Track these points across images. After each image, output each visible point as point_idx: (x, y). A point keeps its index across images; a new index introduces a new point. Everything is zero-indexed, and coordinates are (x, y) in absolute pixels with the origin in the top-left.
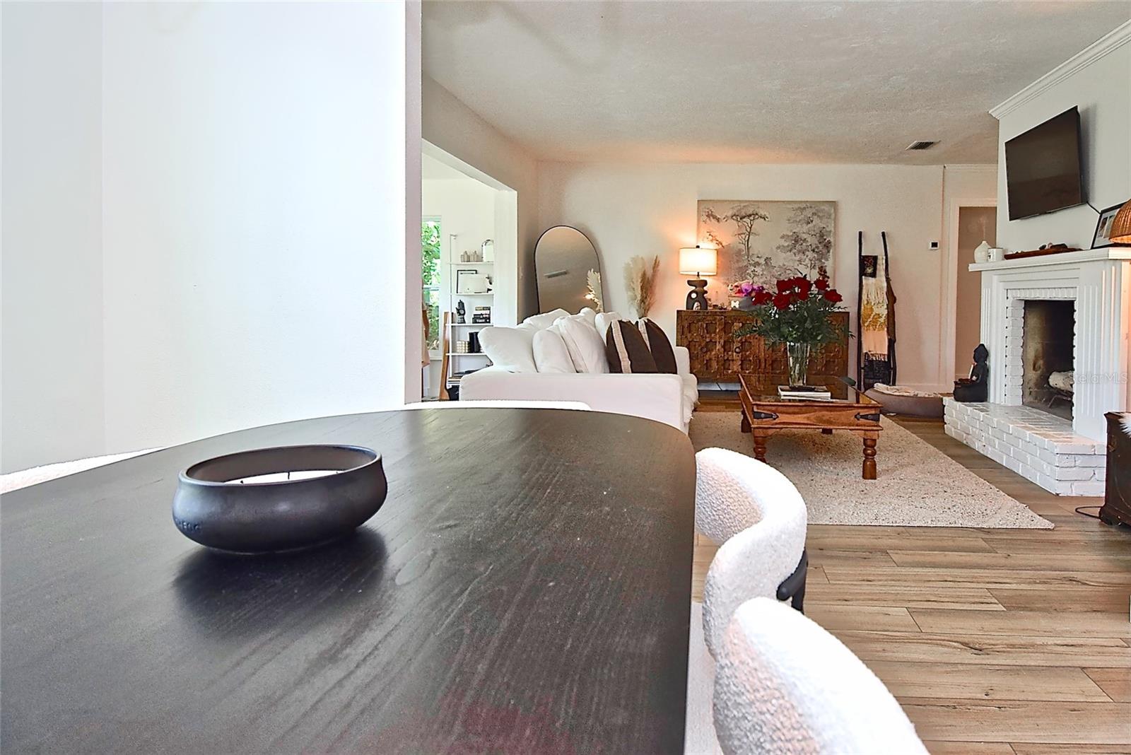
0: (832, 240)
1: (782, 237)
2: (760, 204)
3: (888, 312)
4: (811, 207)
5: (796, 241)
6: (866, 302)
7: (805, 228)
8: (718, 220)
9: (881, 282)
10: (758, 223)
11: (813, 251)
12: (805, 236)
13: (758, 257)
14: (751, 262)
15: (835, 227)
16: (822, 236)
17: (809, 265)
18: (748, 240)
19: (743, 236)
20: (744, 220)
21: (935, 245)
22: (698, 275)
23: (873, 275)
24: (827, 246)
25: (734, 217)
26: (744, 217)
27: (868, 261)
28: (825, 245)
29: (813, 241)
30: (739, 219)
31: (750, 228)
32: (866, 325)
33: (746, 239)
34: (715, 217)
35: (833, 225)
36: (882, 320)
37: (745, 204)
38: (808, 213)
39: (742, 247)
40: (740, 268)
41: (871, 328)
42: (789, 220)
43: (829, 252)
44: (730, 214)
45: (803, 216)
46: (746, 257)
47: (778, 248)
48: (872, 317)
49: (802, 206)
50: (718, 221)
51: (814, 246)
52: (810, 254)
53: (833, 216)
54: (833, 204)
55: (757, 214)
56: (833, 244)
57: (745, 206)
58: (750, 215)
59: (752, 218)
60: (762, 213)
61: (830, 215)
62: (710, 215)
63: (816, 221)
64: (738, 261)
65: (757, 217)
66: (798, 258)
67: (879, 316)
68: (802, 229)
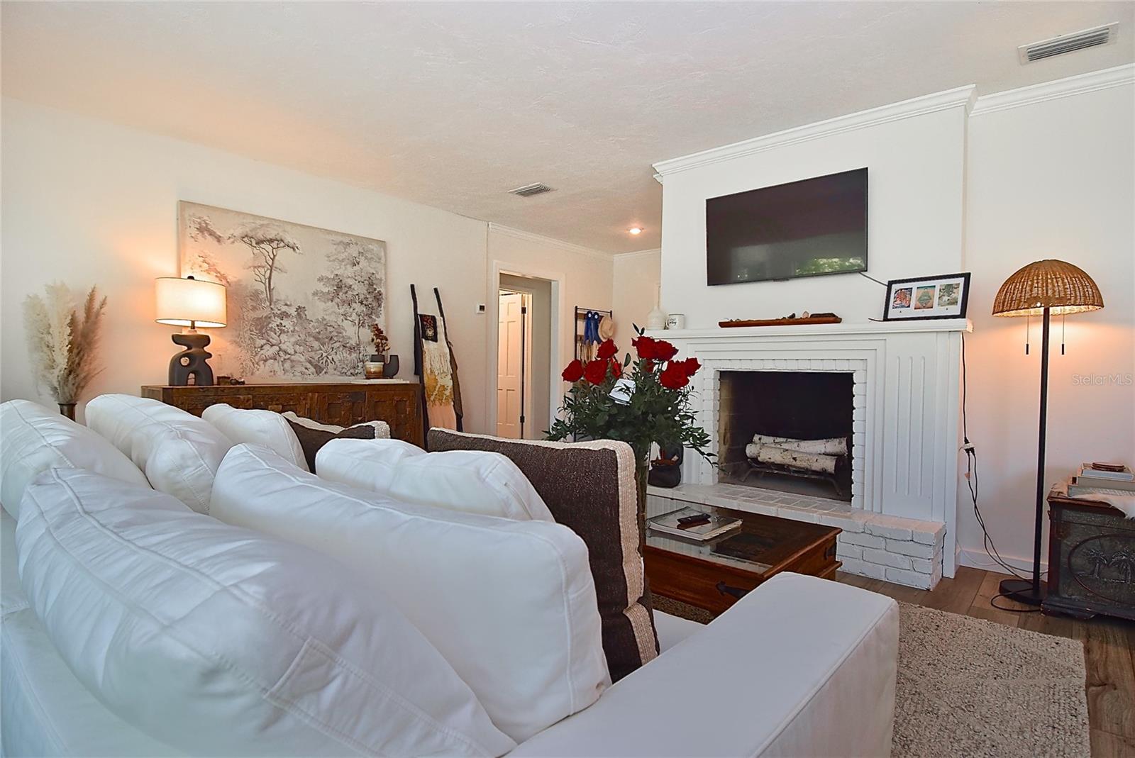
0: (383, 290)
1: (320, 280)
2: (288, 228)
3: (453, 382)
4: (357, 244)
5: (340, 287)
6: (429, 372)
7: (350, 271)
8: (219, 239)
9: (442, 347)
10: (283, 255)
11: (362, 303)
12: (350, 282)
13: (286, 305)
14: (276, 311)
15: (386, 274)
16: (371, 285)
17: (357, 322)
18: (270, 278)
19: (262, 271)
20: (262, 246)
21: (482, 308)
22: (193, 327)
23: (435, 339)
24: (378, 298)
25: (246, 239)
26: (262, 242)
27: (427, 322)
28: (374, 299)
29: (360, 289)
30: (254, 244)
31: (273, 260)
32: (432, 398)
33: (267, 275)
34: (212, 234)
35: (383, 271)
36: (447, 393)
37: (262, 222)
38: (353, 251)
39: (261, 287)
40: (258, 319)
41: (437, 402)
42: (329, 257)
43: (379, 306)
44: (238, 232)
45: (346, 254)
46: (268, 304)
47: (315, 294)
48: (437, 389)
49: (347, 241)
50: (219, 241)
51: (362, 297)
52: (357, 306)
53: (383, 259)
54: (382, 243)
55: (282, 240)
56: (384, 296)
57: (262, 225)
58: (271, 241)
59: (275, 245)
60: (289, 239)
61: (380, 259)
62: (204, 229)
63: (363, 263)
64: (254, 308)
65: (282, 244)
66: (342, 311)
67: (444, 388)
68: (347, 272)
